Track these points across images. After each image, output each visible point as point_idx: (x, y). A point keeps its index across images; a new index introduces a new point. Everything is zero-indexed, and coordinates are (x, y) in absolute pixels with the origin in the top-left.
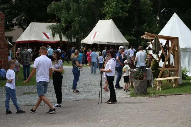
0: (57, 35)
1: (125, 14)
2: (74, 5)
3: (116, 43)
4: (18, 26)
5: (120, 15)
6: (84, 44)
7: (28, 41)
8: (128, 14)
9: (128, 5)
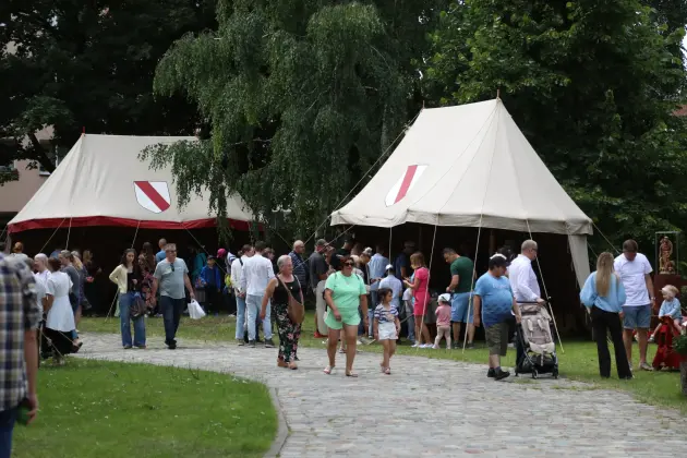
0: (199, 190)
1: (552, 76)
2: (286, 42)
3: (530, 221)
4: (28, 161)
5: (530, 82)
6: (348, 226)
7: (68, 220)
8: (566, 81)
9: (569, 34)
